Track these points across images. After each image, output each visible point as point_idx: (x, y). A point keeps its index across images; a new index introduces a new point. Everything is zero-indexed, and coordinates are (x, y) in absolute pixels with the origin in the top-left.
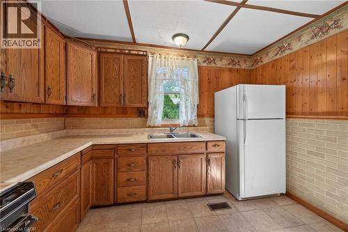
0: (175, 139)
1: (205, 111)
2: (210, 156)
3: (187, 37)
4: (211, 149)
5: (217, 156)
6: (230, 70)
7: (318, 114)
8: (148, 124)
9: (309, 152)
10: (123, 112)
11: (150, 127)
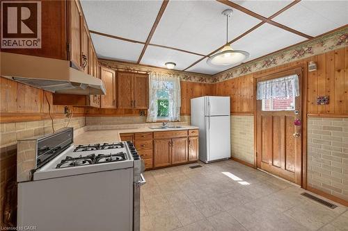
0: (167, 129)
1: (185, 111)
2: (191, 139)
3: (175, 65)
4: (191, 134)
5: (194, 138)
6: (200, 84)
7: (243, 113)
8: (147, 120)
9: (241, 133)
10: (129, 112)
11: (149, 122)
